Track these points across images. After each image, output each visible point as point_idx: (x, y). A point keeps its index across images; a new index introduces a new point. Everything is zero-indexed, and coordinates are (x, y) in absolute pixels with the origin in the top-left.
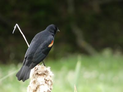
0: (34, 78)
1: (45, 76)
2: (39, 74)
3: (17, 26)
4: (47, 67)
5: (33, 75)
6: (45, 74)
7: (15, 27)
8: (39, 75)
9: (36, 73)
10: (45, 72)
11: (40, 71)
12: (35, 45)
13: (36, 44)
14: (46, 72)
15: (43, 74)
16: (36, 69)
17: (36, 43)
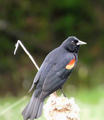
0: (52, 116)
1: (67, 112)
2: (58, 109)
3: (19, 43)
4: (69, 98)
5: (50, 111)
6: (67, 110)
7: (17, 46)
8: (59, 111)
9: (54, 108)
10: (66, 106)
11: (59, 106)
12: (48, 67)
13: (50, 66)
14: (69, 105)
15: (65, 109)
16: (53, 103)
17: (49, 64)
